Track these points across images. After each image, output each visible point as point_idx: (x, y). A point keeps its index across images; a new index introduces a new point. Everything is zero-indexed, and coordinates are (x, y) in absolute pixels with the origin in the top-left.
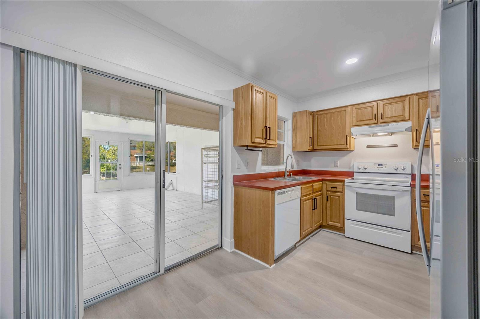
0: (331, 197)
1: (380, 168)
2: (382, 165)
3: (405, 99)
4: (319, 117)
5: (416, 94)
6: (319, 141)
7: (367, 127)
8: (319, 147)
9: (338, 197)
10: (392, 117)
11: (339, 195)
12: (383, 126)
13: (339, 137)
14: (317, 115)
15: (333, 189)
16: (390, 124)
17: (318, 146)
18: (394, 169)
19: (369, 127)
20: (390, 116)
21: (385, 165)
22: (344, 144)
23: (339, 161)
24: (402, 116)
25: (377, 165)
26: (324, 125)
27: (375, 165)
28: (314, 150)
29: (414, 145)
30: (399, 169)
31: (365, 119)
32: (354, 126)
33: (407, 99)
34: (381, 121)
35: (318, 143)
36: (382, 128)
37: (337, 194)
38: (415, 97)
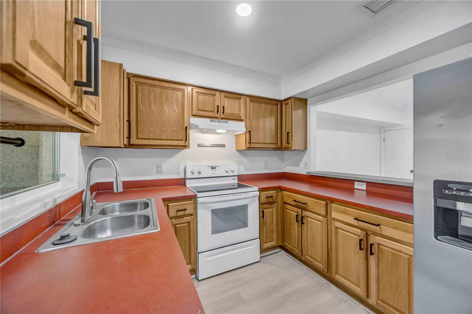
0: (177, 226)
1: (214, 171)
2: (215, 168)
3: (241, 97)
4: (140, 88)
5: (248, 96)
6: (139, 129)
7: (209, 120)
8: (140, 140)
9: (187, 224)
10: (231, 114)
11: (189, 220)
12: (224, 122)
13: (174, 129)
14: (135, 82)
15: (180, 213)
16: (230, 122)
17: (138, 138)
18: (226, 171)
19: (211, 121)
20: (229, 113)
21: (218, 167)
22: (181, 140)
23: (163, 165)
24: (239, 114)
25: (211, 167)
26: (151, 105)
27: (209, 168)
28: (130, 145)
29: (247, 147)
30: (230, 171)
31: (206, 110)
32: (194, 116)
33: (243, 97)
34: (222, 116)
35: (139, 133)
36: (223, 124)
37: (186, 219)
38: (247, 98)
